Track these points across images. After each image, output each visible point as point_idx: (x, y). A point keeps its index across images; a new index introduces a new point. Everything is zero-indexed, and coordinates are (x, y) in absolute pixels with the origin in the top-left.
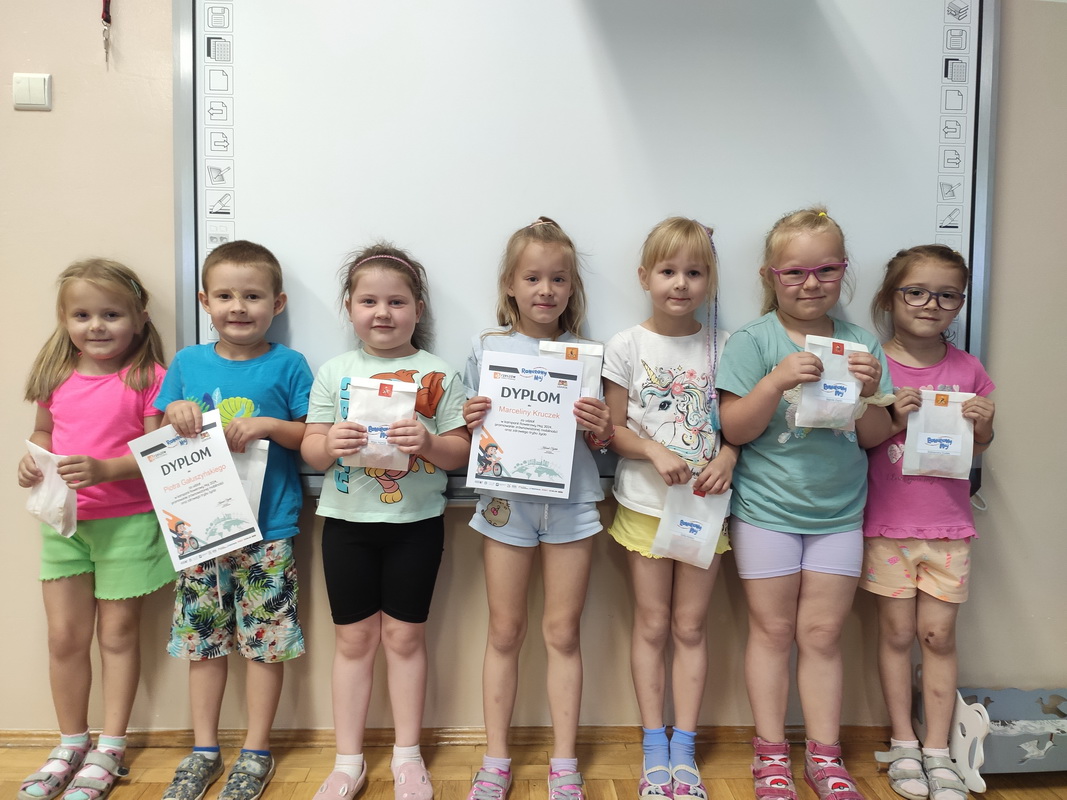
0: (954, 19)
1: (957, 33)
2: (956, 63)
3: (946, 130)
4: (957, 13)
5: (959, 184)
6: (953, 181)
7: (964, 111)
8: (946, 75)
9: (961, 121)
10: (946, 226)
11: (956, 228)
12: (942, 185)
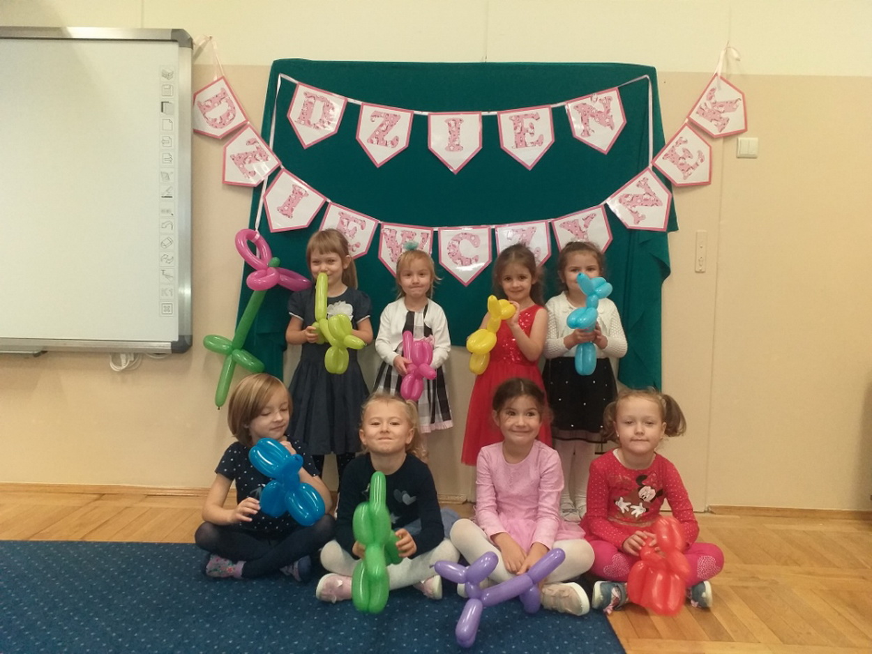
0: (165, 79)
1: (168, 87)
2: (167, 104)
3: (163, 142)
4: (167, 76)
5: (172, 173)
6: (168, 171)
7: (173, 132)
8: (162, 111)
9: (172, 136)
10: (166, 197)
11: (171, 197)
12: (162, 173)
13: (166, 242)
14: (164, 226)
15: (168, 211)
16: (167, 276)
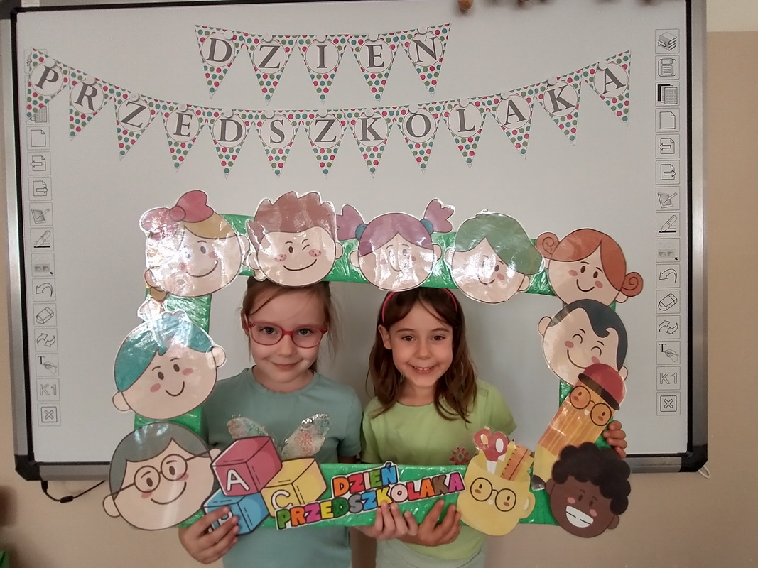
0: (665, 50)
1: (668, 62)
2: (667, 88)
3: (661, 147)
4: (667, 44)
5: (676, 194)
6: (670, 191)
7: (677, 129)
8: (659, 99)
9: (675, 138)
10: (665, 232)
11: (675, 231)
12: (660, 195)
13: (667, 301)
14: (663, 276)
15: (669, 253)
16: (669, 354)
